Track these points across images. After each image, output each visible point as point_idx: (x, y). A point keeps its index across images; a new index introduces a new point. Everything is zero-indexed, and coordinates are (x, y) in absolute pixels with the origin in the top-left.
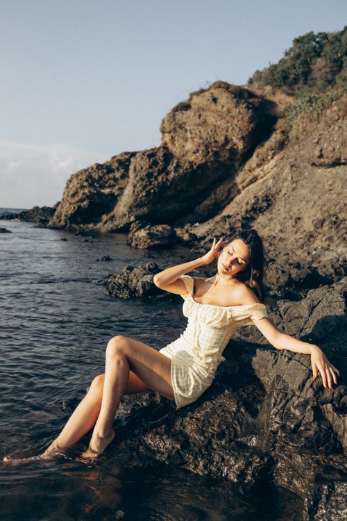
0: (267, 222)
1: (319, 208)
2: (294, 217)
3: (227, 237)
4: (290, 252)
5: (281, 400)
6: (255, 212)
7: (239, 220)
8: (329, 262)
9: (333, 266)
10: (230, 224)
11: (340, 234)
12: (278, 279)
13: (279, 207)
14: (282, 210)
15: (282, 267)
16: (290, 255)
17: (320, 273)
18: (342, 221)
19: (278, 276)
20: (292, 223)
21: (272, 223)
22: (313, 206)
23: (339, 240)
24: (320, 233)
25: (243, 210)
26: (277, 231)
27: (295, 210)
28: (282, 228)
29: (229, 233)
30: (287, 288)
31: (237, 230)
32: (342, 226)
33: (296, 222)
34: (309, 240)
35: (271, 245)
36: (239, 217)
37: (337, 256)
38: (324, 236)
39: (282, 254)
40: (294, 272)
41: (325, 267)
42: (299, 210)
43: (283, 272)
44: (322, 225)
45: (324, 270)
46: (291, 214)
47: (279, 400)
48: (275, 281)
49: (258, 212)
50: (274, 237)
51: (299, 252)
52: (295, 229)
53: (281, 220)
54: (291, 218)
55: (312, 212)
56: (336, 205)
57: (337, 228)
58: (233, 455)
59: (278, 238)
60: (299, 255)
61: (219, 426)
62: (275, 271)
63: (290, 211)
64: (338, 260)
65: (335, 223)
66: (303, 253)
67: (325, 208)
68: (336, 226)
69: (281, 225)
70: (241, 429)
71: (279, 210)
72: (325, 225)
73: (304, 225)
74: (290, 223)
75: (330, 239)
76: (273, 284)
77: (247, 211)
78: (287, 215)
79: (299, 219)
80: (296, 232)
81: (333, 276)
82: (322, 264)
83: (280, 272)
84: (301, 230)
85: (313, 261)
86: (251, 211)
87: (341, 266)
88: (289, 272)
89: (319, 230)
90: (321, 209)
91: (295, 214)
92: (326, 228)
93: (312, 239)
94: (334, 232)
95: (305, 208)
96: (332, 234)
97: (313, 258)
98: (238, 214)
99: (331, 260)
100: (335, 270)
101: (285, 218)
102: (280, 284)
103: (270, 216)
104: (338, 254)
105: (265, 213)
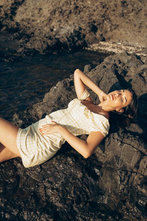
0: (24, 10)
1: (50, 3)
2: (38, 8)
3: (4, 19)
4: (41, 29)
5: (124, 177)
6: (17, 5)
7: (9, 9)
8: (64, 35)
9: (66, 37)
10: (5, 12)
11: (65, 18)
12: (42, 46)
13: (29, 2)
14: (31, 4)
15: (43, 39)
16: (41, 30)
17: (61, 41)
18: (64, 11)
19: (42, 44)
20: (37, 12)
21: (27, 12)
22: (47, 2)
23: (64, 22)
24: (54, 18)
25: (10, 3)
26: (30, 16)
27: (38, 4)
28: (32, 14)
29: (4, 17)
30: (47, 51)
31: (9, 15)
32: (65, 14)
33: (39, 11)
34: (49, 21)
35: (28, 23)
36: (9, 8)
37: (67, 31)
38: (57, 19)
39: (37, 30)
40: (49, 42)
41: (62, 37)
42: (40, 4)
43: (44, 42)
44: (55, 13)
45: (63, 39)
46: (36, 6)
47: (123, 178)
48: (40, 47)
49: (18, 5)
50: (29, 19)
51: (45, 28)
52: (39, 15)
53: (32, 10)
54: (37, 8)
55: (47, 6)
56: (60, 2)
57: (63, 15)
58: (92, 216)
59: (31, 20)
60: (46, 30)
61: (75, 193)
62: (40, 42)
63: (35, 4)
64: (68, 34)
65: (61, 12)
66: (47, 29)
67: (53, 4)
68: (62, 14)
69: (32, 13)
70: (89, 190)
71: (30, 4)
72: (56, 13)
73: (44, 12)
74: (36, 11)
75: (60, 21)
76: (40, 49)
77: (12, 4)
78: (34, 7)
79: (41, 9)
80: (40, 17)
81: (67, 42)
82: (61, 36)
83: (42, 42)
84: (43, 15)
85: (56, 34)
86: (14, 4)
87: (70, 37)
88: (47, 42)
89: (54, 16)
90: (52, 4)
91: (38, 6)
92: (57, 15)
93: (51, 21)
94: (61, 17)
95: (43, 3)
96: (60, 19)
97: (56, 33)
98: (8, 6)
99: (65, 34)
100: (68, 39)
101: (33, 9)
102: (43, 49)
103: (25, 7)
104: (67, 30)
105: (22, 5)
